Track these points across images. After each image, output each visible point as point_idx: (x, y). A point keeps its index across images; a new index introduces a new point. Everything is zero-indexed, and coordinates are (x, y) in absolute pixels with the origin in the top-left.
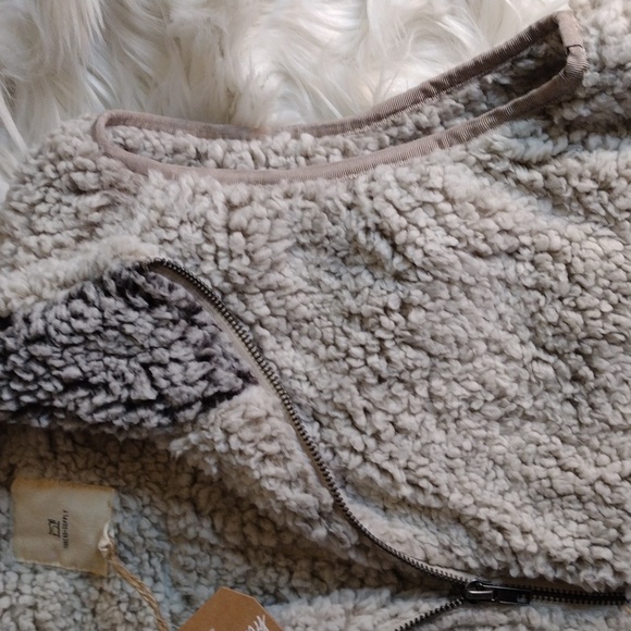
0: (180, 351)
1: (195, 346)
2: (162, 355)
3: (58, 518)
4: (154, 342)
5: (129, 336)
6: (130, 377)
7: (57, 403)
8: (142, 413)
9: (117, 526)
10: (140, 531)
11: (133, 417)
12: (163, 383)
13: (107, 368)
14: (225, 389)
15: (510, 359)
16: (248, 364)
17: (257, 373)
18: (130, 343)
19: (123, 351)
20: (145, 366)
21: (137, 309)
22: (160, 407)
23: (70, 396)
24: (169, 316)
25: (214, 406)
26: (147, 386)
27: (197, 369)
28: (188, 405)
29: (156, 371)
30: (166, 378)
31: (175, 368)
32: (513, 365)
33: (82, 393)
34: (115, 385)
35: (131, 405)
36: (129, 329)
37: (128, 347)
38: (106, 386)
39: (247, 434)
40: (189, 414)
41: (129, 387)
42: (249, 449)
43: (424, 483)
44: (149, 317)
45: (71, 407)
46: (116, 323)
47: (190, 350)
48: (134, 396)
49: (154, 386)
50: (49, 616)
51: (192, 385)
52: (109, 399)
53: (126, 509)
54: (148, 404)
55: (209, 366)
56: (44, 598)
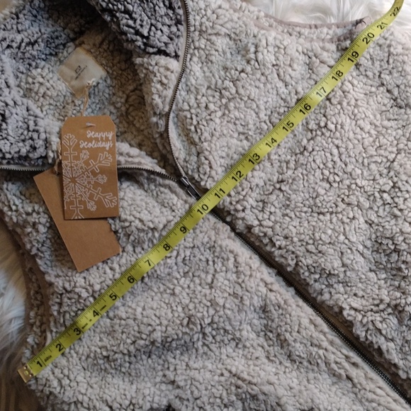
0: (165, 29)
1: (171, 32)
2: (159, 25)
3: (82, 67)
4: (160, 20)
5: (155, 11)
6: (145, 23)
7: (118, 14)
8: (138, 38)
9: (98, 83)
10: (104, 92)
11: (134, 37)
12: (152, 34)
13: (141, 15)
14: (168, 51)
15: (258, 117)
16: (181, 53)
17: (181, 59)
18: (153, 13)
19: (149, 14)
20: (152, 25)
21: (164, 5)
22: (145, 40)
23: (123, 15)
24: (171, 15)
25: (160, 55)
26: (147, 30)
27: (165, 39)
28: (153, 47)
29: (153, 28)
30: (155, 33)
31: (159, 32)
32: (257, 119)
33: (127, 16)
34: (138, 22)
35: (137, 33)
36: (157, 8)
37: (152, 15)
38: (135, 20)
39: (162, 70)
40: (151, 50)
41: (142, 26)
42: (158, 75)
43: (199, 130)
44: (165, 10)
45: (120, 19)
46: (155, 3)
47: (168, 32)
48: (141, 30)
49: (149, 33)
50: (50, 94)
51: (160, 42)
52: (133, 25)
53: (105, 81)
54: (143, 36)
55: (170, 41)
56: (54, 88)
